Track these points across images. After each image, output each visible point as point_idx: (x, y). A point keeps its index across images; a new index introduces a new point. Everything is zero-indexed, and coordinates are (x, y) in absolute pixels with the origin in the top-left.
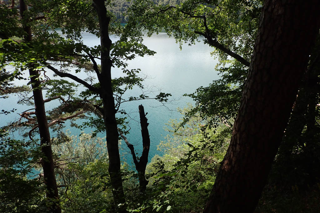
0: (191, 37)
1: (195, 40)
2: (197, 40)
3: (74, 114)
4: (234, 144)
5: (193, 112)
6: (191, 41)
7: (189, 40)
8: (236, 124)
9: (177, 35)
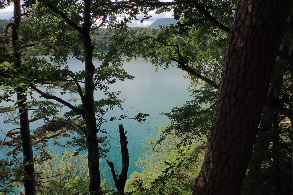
0: (166, 62)
1: (170, 65)
2: (171, 65)
3: (57, 132)
4: (208, 161)
5: (169, 130)
6: (165, 66)
7: (164, 65)
8: (209, 143)
9: (153, 61)
